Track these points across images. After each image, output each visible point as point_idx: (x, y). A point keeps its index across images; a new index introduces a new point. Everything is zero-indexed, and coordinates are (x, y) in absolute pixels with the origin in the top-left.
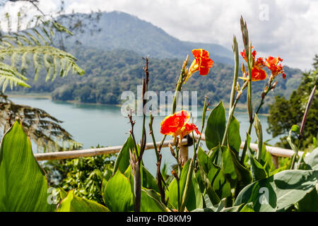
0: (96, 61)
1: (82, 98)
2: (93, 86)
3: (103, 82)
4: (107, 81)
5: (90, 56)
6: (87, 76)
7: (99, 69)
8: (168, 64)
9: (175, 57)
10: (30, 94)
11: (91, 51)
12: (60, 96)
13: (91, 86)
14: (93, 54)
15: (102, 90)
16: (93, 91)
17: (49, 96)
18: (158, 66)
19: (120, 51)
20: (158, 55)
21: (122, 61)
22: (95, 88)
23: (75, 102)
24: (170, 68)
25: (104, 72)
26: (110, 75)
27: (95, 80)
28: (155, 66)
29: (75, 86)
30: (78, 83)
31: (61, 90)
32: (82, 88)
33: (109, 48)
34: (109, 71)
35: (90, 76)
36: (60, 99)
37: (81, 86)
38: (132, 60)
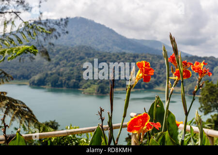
0: (63, 55)
1: (52, 84)
2: (61, 74)
3: (68, 71)
4: (71, 70)
5: (58, 52)
6: (56, 67)
7: (65, 61)
8: (118, 56)
9: (123, 51)
10: (13, 81)
11: (59, 48)
12: (36, 82)
13: (59, 75)
14: (60, 50)
15: (67, 77)
16: (61, 78)
17: (27, 82)
18: (110, 58)
19: (81, 47)
20: (110, 50)
21: (82, 55)
22: (62, 76)
23: (47, 87)
24: (120, 59)
25: (69, 64)
26: (73, 66)
27: (62, 69)
28: (108, 58)
29: (47, 75)
30: (49, 72)
31: (36, 78)
32: (53, 76)
33: (72, 45)
34: (73, 63)
35: (58, 67)
36: (36, 84)
37: (51, 74)
38: (90, 54)
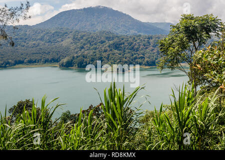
0: (87, 40)
1: (78, 65)
2: (85, 56)
3: (91, 53)
4: (94, 53)
5: (82, 38)
6: (81, 50)
7: (89, 45)
8: (134, 38)
9: (138, 34)
10: (46, 64)
11: (83, 34)
12: (64, 64)
13: (84, 57)
14: (84, 36)
15: (90, 59)
16: (85, 60)
17: (57, 65)
18: (128, 41)
19: (102, 32)
20: (128, 33)
21: (103, 39)
22: (86, 58)
23: (74, 68)
24: (136, 41)
25: (92, 48)
26: (95, 49)
27: (86, 52)
28: (125, 41)
29: (73, 58)
30: (75, 55)
31: (65, 60)
32: (78, 59)
33: (94, 31)
34: (96, 46)
35: (83, 50)
36: (64, 66)
37: (77, 57)
38: (110, 38)
